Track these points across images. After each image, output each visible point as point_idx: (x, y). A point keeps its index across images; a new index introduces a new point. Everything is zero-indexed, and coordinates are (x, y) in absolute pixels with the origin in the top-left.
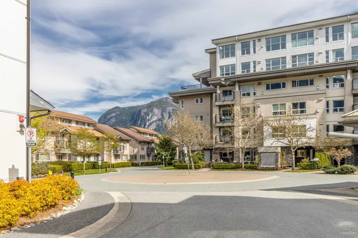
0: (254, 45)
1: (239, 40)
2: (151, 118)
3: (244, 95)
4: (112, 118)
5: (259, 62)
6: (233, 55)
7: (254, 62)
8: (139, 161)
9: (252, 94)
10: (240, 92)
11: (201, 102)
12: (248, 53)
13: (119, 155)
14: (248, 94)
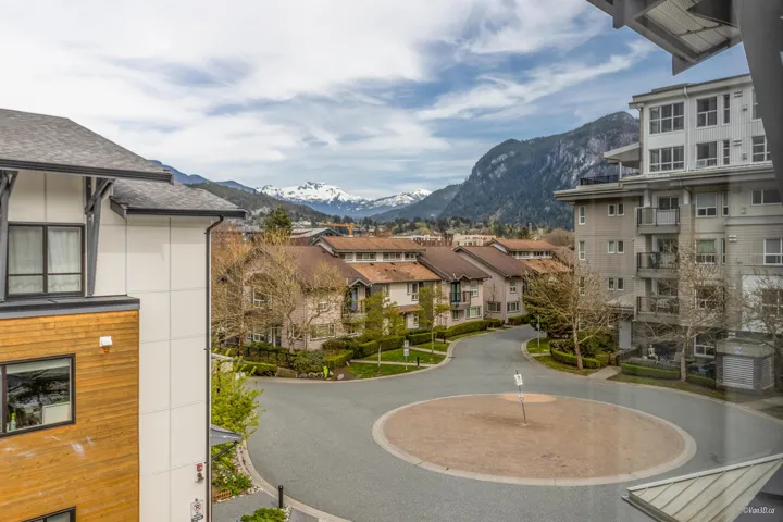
0: (727, 105)
1: (691, 95)
2: (583, 159)
3: (702, 212)
4: (499, 164)
5: (738, 144)
6: (679, 125)
7: (727, 143)
8: (505, 315)
9: (720, 211)
10: (693, 206)
11: (621, 212)
12: (713, 120)
13: (462, 311)
14: (712, 212)
